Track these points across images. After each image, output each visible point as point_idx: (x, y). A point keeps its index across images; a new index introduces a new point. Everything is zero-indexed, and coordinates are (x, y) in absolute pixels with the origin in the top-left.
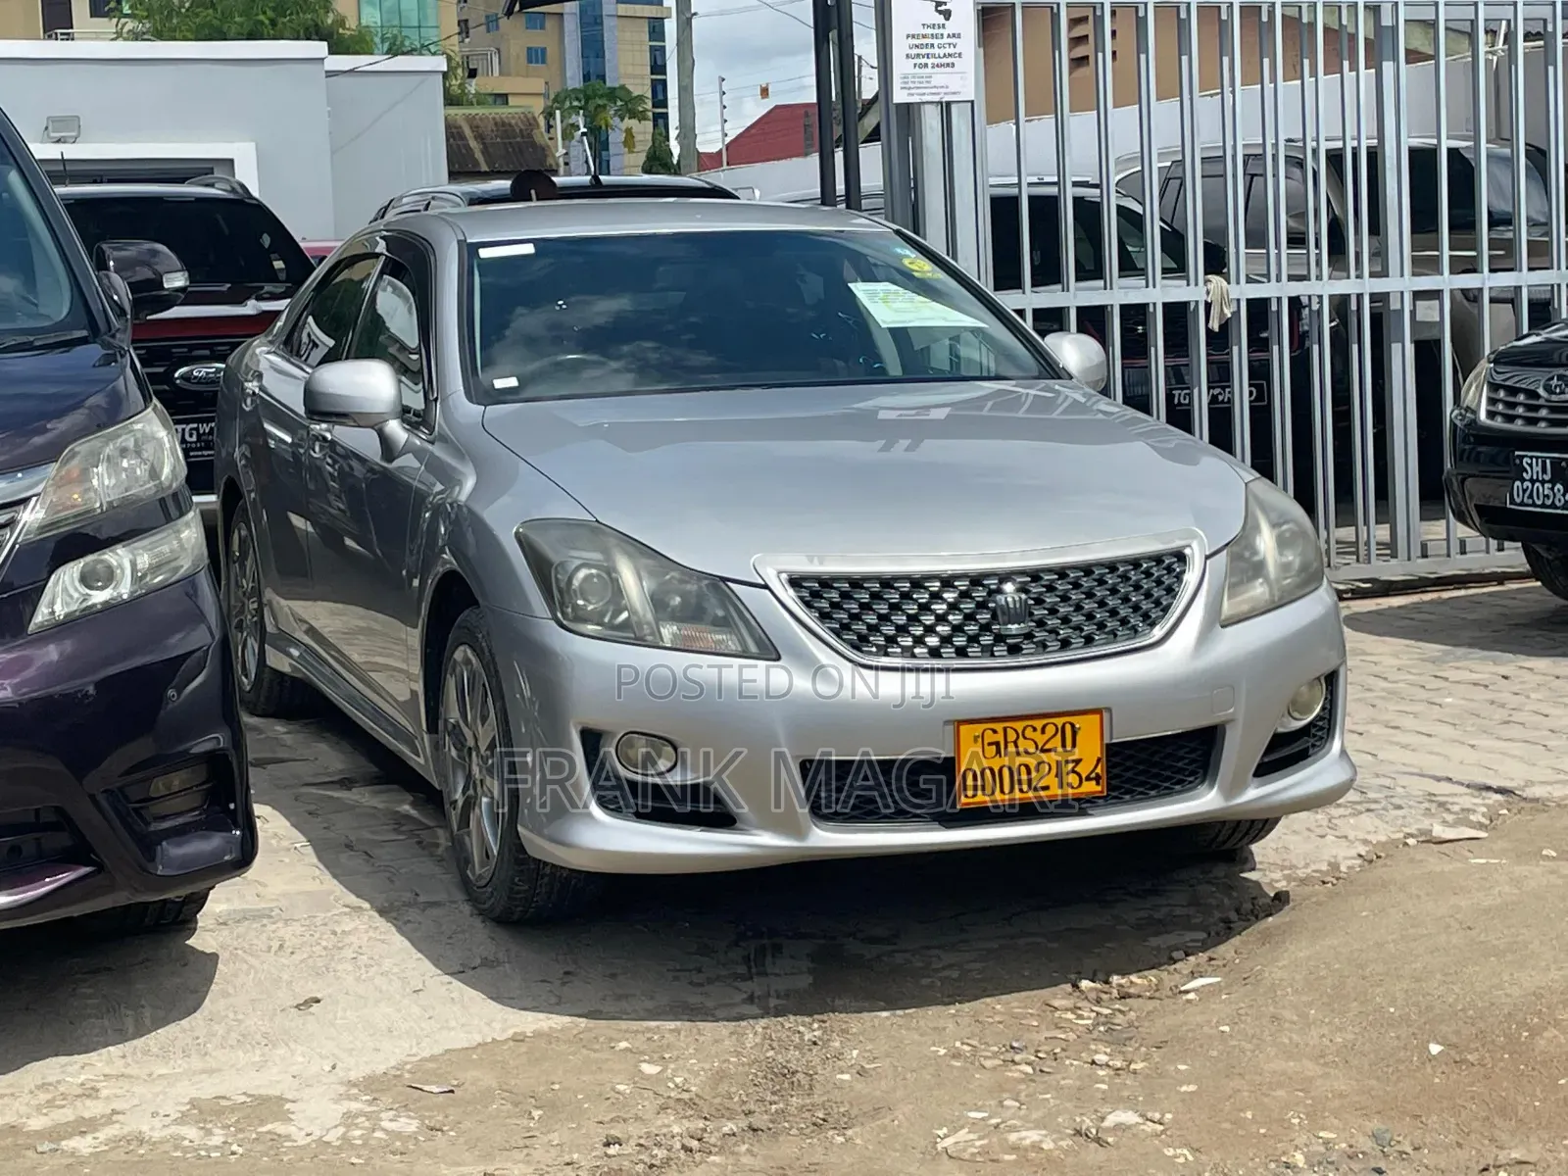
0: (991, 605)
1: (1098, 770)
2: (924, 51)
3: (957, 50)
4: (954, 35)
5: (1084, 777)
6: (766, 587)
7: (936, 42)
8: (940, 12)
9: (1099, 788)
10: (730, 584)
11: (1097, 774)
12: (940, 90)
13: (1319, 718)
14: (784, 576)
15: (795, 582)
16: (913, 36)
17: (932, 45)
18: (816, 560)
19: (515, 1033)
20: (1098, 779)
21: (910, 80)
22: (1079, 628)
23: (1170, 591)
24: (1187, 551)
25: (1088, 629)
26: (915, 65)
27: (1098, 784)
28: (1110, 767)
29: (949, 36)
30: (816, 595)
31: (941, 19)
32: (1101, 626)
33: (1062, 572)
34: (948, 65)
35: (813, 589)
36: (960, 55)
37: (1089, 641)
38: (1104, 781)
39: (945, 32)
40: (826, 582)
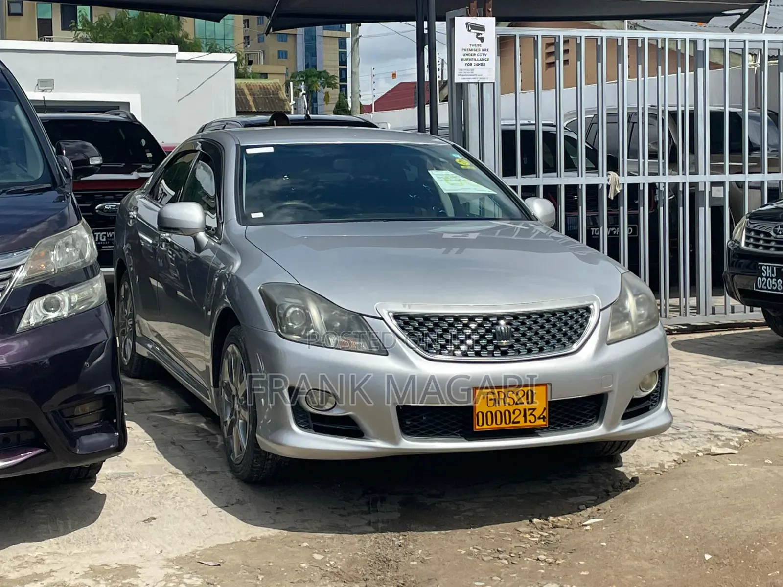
0: (493, 331)
1: (544, 414)
2: (471, 57)
3: (487, 57)
4: (485, 50)
5: (537, 417)
6: (382, 319)
7: (476, 53)
8: (479, 38)
9: (545, 423)
10: (364, 317)
11: (544, 416)
12: (478, 77)
13: (655, 391)
14: (391, 314)
15: (397, 317)
16: (465, 50)
17: (475, 55)
18: (407, 306)
19: (252, 537)
20: (544, 418)
21: (463, 71)
22: (536, 343)
23: (582, 326)
24: (591, 307)
25: (541, 344)
26: (466, 64)
27: (544, 421)
28: (550, 413)
29: (483, 50)
30: (406, 323)
31: (479, 42)
32: (547, 343)
33: (528, 315)
34: (482, 64)
35: (405, 321)
36: (488, 60)
37: (541, 350)
38: (547, 419)
39: (481, 48)
40: (412, 317)
